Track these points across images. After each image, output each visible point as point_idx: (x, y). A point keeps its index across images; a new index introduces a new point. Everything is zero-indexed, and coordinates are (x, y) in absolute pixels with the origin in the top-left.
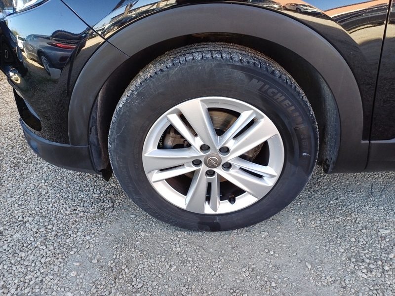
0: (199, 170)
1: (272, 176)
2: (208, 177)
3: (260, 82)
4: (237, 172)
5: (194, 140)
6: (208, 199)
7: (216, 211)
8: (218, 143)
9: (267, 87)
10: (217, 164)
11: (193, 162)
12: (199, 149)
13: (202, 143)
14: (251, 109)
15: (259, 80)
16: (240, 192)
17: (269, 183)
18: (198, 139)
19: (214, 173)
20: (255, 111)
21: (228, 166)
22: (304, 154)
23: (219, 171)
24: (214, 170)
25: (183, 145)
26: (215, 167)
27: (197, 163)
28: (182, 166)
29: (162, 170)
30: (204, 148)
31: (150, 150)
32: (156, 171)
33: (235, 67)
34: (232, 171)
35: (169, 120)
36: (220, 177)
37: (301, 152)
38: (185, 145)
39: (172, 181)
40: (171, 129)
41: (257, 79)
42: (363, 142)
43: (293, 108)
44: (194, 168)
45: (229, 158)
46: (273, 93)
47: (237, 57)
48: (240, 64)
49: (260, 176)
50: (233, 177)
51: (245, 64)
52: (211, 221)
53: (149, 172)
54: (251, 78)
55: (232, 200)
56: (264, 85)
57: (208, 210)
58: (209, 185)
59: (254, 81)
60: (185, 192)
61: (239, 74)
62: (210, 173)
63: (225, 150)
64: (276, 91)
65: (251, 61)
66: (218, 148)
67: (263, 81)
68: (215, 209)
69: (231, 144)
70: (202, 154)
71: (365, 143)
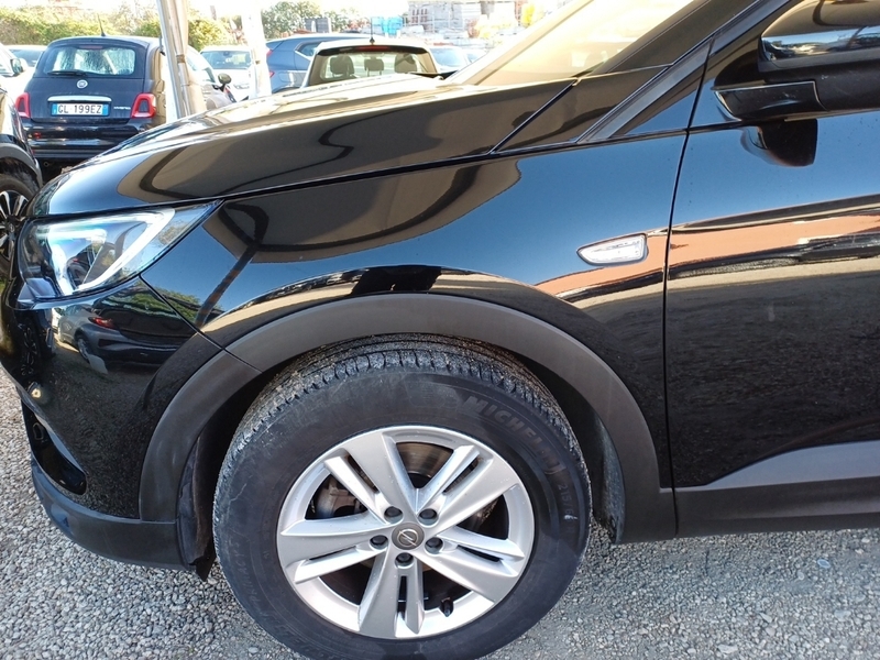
0: (383, 555)
1: (517, 558)
2: (400, 567)
3: (482, 402)
4: (452, 554)
5: (374, 500)
6: (401, 608)
7: (417, 632)
8: (416, 501)
9: (493, 408)
10: (418, 541)
11: (371, 540)
12: (381, 515)
13: (388, 505)
14: (471, 443)
15: (480, 398)
16: (460, 591)
17: (512, 571)
18: (380, 497)
19: (411, 558)
20: (477, 447)
21: (436, 544)
22: (567, 517)
23: (422, 555)
24: (411, 552)
25: (352, 509)
26: (414, 547)
27: (379, 541)
28: (352, 548)
29: (314, 559)
30: (391, 513)
31: (293, 523)
32: (303, 561)
33: (439, 379)
34: (443, 553)
35: (328, 469)
36: (421, 565)
37: (562, 515)
38: (357, 507)
39: (334, 578)
40: (331, 481)
41: (477, 396)
42: (663, 490)
43: (539, 440)
44: (375, 552)
45: (438, 529)
46: (503, 417)
47: (442, 362)
48: (446, 373)
49: (494, 560)
50: (445, 563)
51: (456, 372)
52: (408, 653)
53: (288, 566)
54: (465, 396)
55: (447, 608)
56: (488, 406)
57: (402, 631)
58: (403, 582)
59: (472, 400)
60: (357, 598)
61: (445, 391)
62: (405, 559)
63: (430, 515)
64: (509, 415)
65: (466, 367)
66: (417, 513)
67: (485, 399)
68: (414, 626)
69: (441, 504)
70: (388, 524)
71: (667, 494)
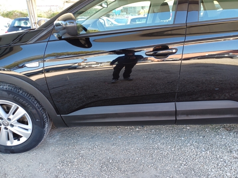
0: (1, 127)
2: (6, 130)
8: (7, 116)
15: (12, 95)
17: (30, 132)
21: (12, 126)
22: (37, 120)
24: (7, 127)
30: (2, 119)
33: (3, 90)
34: (15, 128)
43: (27, 104)
45: (11, 122)
46: (18, 99)
47: (5, 87)
48: (5, 89)
49: (27, 130)
51: (8, 89)
54: (9, 94)
56: (15, 96)
57: (9, 144)
58: (8, 134)
61: (6, 93)
63: (9, 119)
66: (6, 119)
68: (12, 143)
71: (59, 116)
